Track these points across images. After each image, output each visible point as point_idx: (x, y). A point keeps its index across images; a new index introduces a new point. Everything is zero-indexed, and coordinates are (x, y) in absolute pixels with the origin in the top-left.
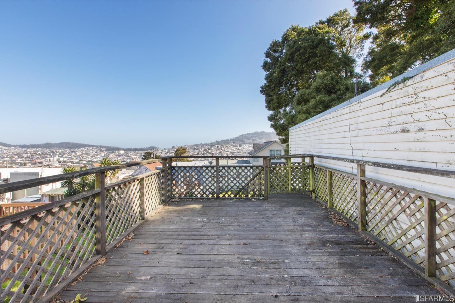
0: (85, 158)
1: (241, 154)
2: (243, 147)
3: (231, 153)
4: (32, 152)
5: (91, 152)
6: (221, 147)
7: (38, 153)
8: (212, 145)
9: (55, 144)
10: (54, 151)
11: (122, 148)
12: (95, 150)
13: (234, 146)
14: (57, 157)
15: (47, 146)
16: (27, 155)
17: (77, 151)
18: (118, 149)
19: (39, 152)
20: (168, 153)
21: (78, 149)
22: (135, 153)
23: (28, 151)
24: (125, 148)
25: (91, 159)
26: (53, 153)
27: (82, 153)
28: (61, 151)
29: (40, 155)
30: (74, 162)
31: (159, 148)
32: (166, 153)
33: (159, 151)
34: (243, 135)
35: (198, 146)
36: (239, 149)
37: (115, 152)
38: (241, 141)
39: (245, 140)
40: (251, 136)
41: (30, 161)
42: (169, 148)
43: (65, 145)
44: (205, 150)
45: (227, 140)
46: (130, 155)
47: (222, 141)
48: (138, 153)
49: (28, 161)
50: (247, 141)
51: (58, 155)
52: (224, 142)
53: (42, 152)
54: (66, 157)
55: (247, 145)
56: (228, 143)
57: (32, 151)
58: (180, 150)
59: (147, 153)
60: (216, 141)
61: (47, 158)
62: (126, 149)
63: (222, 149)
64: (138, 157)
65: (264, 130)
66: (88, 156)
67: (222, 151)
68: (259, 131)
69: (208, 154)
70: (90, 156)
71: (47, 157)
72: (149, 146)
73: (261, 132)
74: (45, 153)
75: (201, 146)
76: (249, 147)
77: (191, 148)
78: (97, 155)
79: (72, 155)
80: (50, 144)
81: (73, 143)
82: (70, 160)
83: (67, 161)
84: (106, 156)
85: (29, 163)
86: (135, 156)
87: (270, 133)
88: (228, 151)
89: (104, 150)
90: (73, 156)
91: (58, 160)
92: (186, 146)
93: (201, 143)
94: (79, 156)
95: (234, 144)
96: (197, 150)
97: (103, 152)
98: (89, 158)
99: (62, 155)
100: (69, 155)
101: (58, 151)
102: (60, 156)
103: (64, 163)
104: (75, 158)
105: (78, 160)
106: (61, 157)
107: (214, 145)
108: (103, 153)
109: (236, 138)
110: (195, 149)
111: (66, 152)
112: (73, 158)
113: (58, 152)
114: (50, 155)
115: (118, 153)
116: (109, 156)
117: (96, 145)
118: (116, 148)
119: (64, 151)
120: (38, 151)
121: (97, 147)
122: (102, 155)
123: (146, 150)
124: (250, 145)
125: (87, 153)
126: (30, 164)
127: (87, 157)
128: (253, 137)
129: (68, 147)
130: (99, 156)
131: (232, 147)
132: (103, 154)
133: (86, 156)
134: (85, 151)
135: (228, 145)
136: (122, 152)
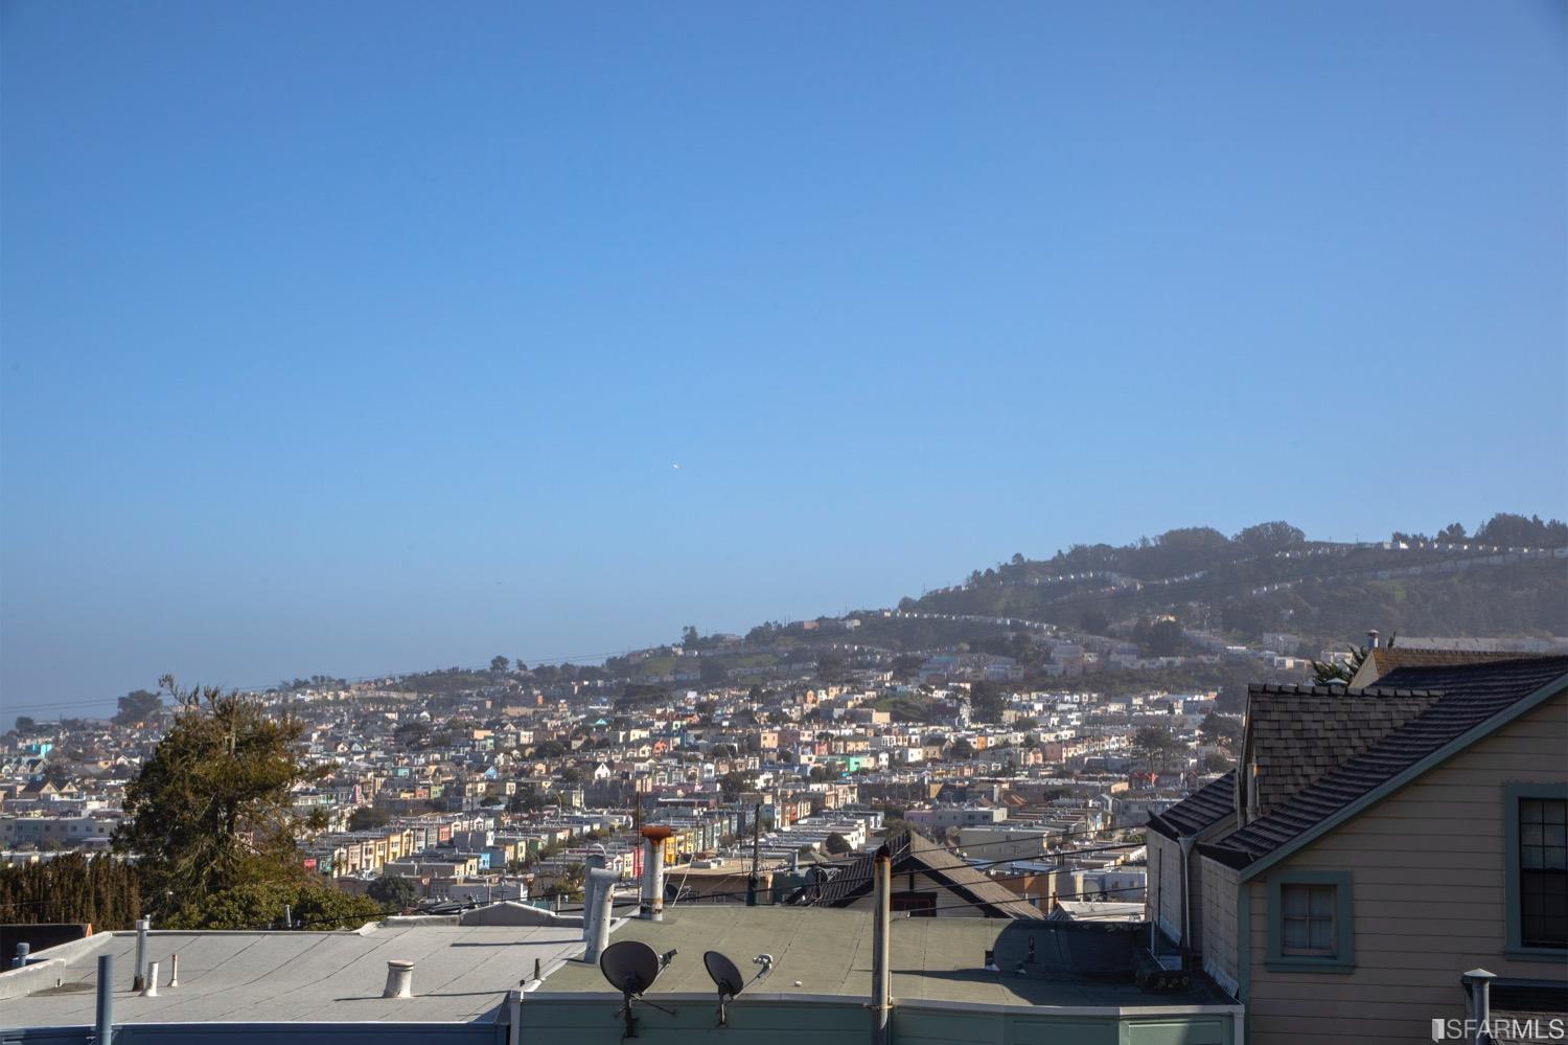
1: (1001, 815)
2: (1022, 725)
3: (866, 792)
6: (746, 717)
8: (634, 685)
13: (903, 712)
20: (56, 775)
32: (33, 786)
34: (1018, 569)
35: (451, 702)
36: (975, 743)
38: (997, 647)
39: (1048, 631)
44: (543, 750)
45: (828, 629)
47: (761, 636)
50: (1067, 649)
52: (785, 648)
55: (1069, 701)
56: (828, 671)
58: (205, 749)
60: (691, 640)
63: (752, 746)
67: (753, 763)
69: (578, 799)
75: (501, 702)
77: (365, 723)
88: (828, 774)
93: (499, 662)
95: (913, 688)
96: (441, 743)
107: (656, 695)
109: (939, 601)
110: (420, 728)
131: (881, 718)
135: (833, 691)
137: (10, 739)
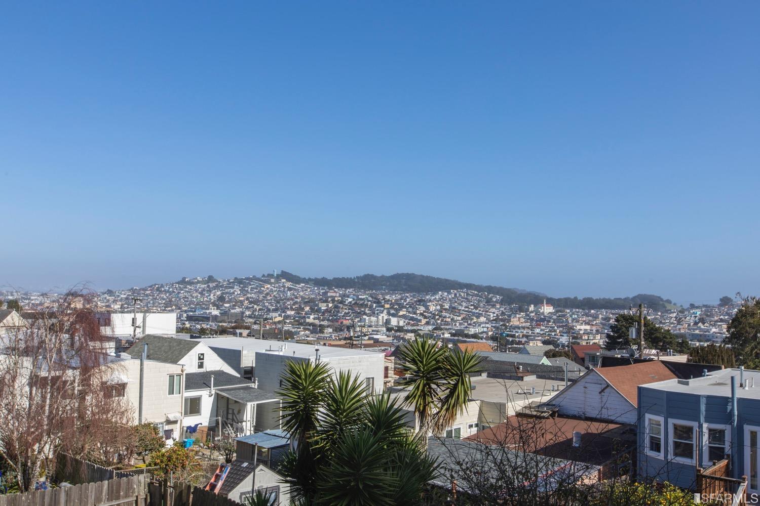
0: (447, 324)
4: (336, 299)
5: (464, 304)
7: (347, 302)
9: (383, 277)
10: (380, 297)
11: (549, 296)
12: (474, 300)
14: (384, 316)
15: (367, 282)
16: (328, 305)
17: (430, 301)
18: (538, 300)
19: (350, 300)
20: (702, 321)
21: (434, 294)
22: (587, 315)
23: (329, 294)
24: (556, 296)
25: (462, 328)
26: (378, 302)
27: (442, 306)
28: (394, 298)
29: (351, 306)
30: (421, 333)
31: (669, 302)
32: (696, 323)
37: (527, 310)
41: (332, 321)
42: (711, 304)
46: (570, 320)
48: (595, 317)
49: (328, 320)
51: (388, 308)
53: (355, 298)
54: (404, 316)
57: (338, 295)
59: (623, 316)
61: (364, 317)
62: (559, 300)
64: (597, 331)
66: (455, 318)
70: (460, 318)
71: (365, 314)
72: (636, 294)
74: (361, 302)
78: (478, 316)
79: (418, 312)
80: (373, 277)
82: (413, 325)
83: (406, 328)
84: (502, 320)
85: (328, 326)
86: (588, 327)
89: (496, 302)
90: (421, 314)
91: (388, 322)
94: (434, 314)
97: (494, 306)
98: (458, 325)
99: (396, 310)
100: (410, 310)
101: (387, 297)
102: (392, 311)
103: (398, 334)
104: (424, 321)
105: (430, 328)
106: (394, 315)
108: (493, 310)
111: (405, 300)
112: (420, 321)
113: (387, 301)
114: (371, 307)
115: (537, 312)
116: (509, 321)
117: (477, 283)
118: (530, 294)
119: (401, 299)
120: (348, 297)
121: (479, 289)
122: (492, 316)
123: (624, 308)
125: (454, 308)
127: (452, 320)
129: (410, 289)
130: (482, 319)
132: (493, 313)
133: (452, 316)
134: (450, 300)
136: (547, 309)
137: (688, 310)
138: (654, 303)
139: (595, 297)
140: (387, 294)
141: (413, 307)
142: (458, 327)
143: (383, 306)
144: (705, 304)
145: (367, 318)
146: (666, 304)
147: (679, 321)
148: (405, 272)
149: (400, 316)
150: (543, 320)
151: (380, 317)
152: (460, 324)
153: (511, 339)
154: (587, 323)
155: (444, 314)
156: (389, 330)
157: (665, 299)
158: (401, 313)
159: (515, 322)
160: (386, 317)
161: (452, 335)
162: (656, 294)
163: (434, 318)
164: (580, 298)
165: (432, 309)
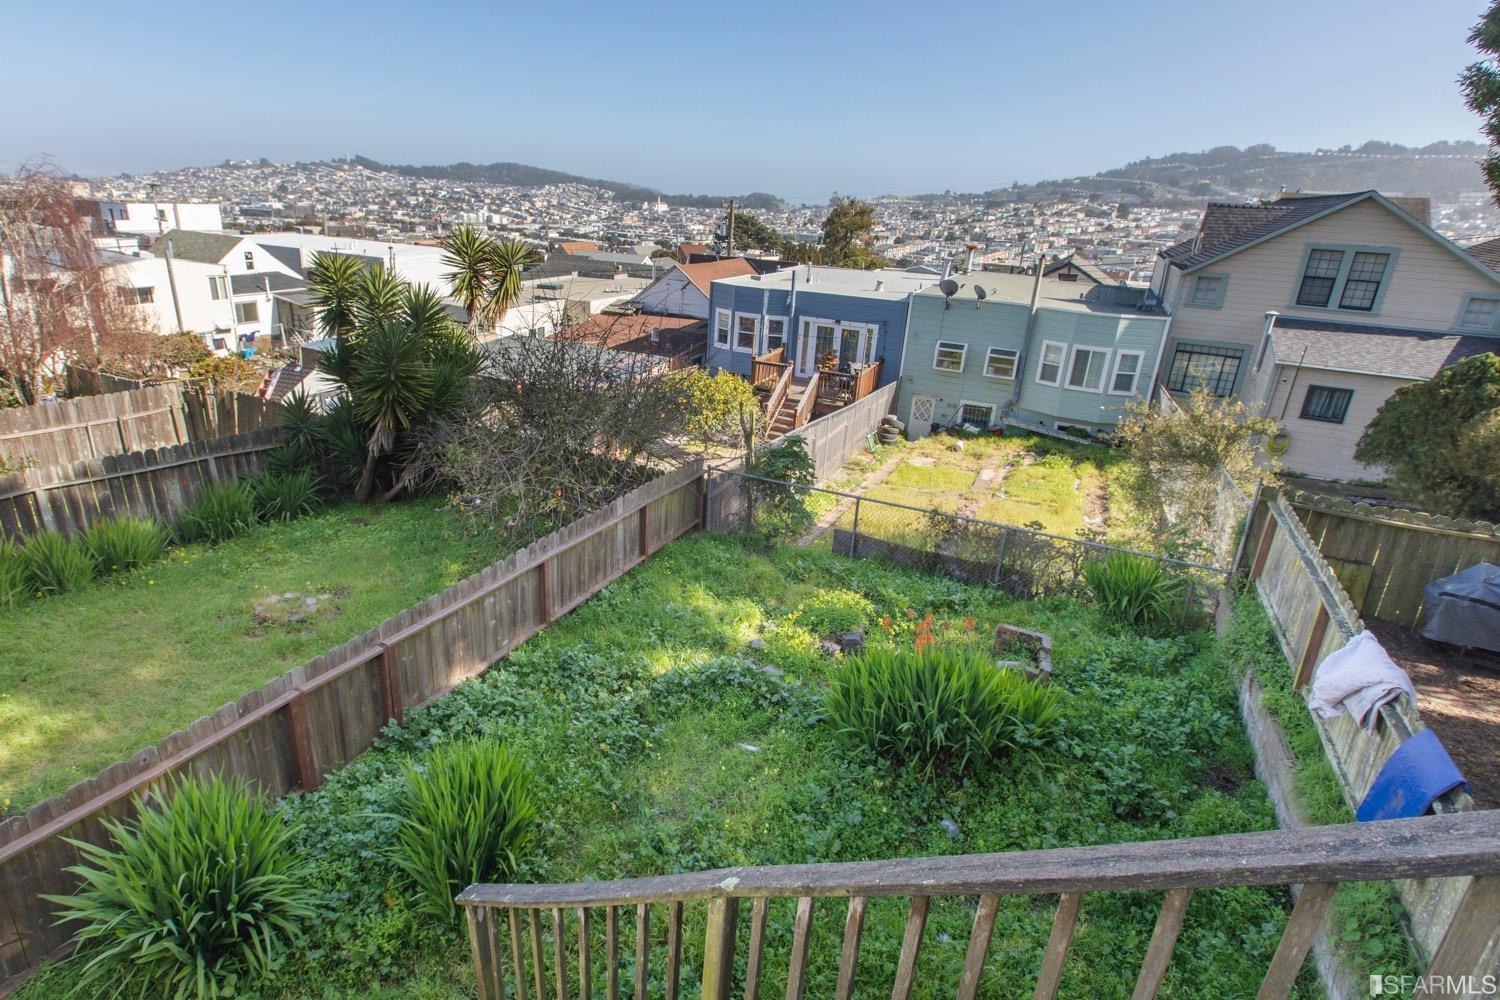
0: (555, 222)
1: (1120, 252)
2: (1134, 220)
3: (1070, 241)
5: (573, 200)
6: (1031, 213)
8: (992, 201)
10: (479, 190)
11: (665, 193)
12: (585, 195)
13: (1089, 213)
14: (484, 212)
17: (536, 196)
18: (652, 197)
19: (444, 193)
21: (541, 188)
22: (701, 214)
24: (671, 193)
25: (572, 226)
26: (477, 196)
27: (549, 202)
28: (495, 191)
29: (446, 201)
30: (527, 232)
31: (782, 201)
32: (805, 224)
33: (781, 211)
34: (1148, 162)
35: (931, 204)
36: (1115, 226)
37: (641, 208)
38: (1131, 191)
39: (1154, 185)
40: (1189, 167)
42: (821, 204)
43: (505, 172)
44: (959, 222)
45: (1067, 183)
47: (1041, 185)
48: (709, 217)
50: (1160, 192)
51: (489, 204)
52: (1049, 190)
53: (450, 190)
54: (507, 214)
55: (1157, 211)
56: (1064, 198)
57: (428, 186)
60: (1015, 186)
62: (674, 197)
63: (1031, 223)
65: (1272, 143)
66: (565, 216)
67: (1030, 229)
68: (1242, 147)
69: (968, 238)
70: (569, 216)
71: (462, 210)
73: (1251, 149)
74: (457, 196)
75: (946, 205)
76: (1164, 222)
77: (902, 210)
78: (589, 214)
79: (523, 208)
81: (526, 167)
82: (518, 223)
83: (509, 226)
84: (614, 219)
87: (1300, 156)
88: (1057, 235)
89: (609, 198)
90: (527, 211)
91: (489, 219)
92: (885, 201)
93: (948, 192)
94: (541, 211)
95: (1095, 205)
96: (925, 218)
97: (605, 203)
98: (567, 223)
99: (497, 205)
100: (514, 205)
101: (487, 191)
102: (494, 207)
103: (501, 233)
104: (530, 219)
105: (537, 226)
106: (495, 212)
107: (1000, 205)
108: (605, 207)
109: (1112, 174)
110: (919, 213)
111: (508, 195)
112: (526, 218)
113: (487, 196)
114: (469, 201)
115: (650, 210)
116: (621, 220)
117: (587, 177)
118: (644, 190)
119: (504, 193)
120: (441, 190)
121: (590, 183)
122: (604, 215)
123: (737, 207)
124: (1175, 215)
125: (563, 205)
126: (424, 228)
127: (561, 217)
128: (1202, 174)
129: (514, 182)
130: (593, 217)
131: (1081, 216)
132: (605, 210)
133: (560, 213)
134: (558, 195)
135: (1065, 206)
137: (799, 210)
138: (766, 202)
139: (710, 194)
140: (486, 187)
141: (516, 202)
142: (567, 226)
143: (483, 201)
144: (817, 204)
145: (465, 215)
146: (780, 204)
147: (790, 222)
148: (506, 161)
149: (503, 213)
150: (656, 219)
151: (480, 214)
152: (570, 223)
153: (623, 239)
154: (701, 223)
155: (552, 211)
156: (491, 228)
157: (779, 198)
158: (504, 210)
159: (627, 220)
160: (487, 214)
161: (562, 234)
162: (771, 192)
163: (541, 216)
164: (696, 195)
165: (538, 205)
